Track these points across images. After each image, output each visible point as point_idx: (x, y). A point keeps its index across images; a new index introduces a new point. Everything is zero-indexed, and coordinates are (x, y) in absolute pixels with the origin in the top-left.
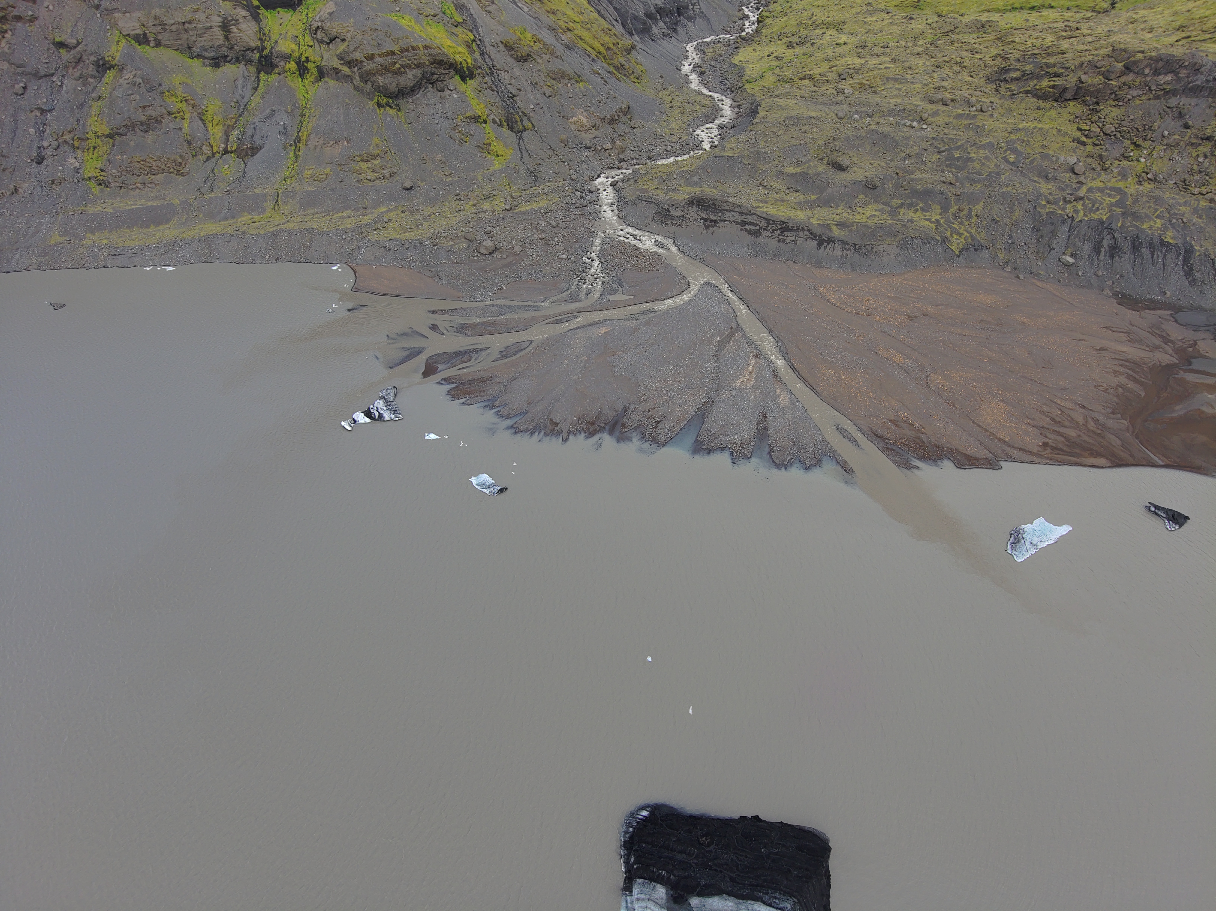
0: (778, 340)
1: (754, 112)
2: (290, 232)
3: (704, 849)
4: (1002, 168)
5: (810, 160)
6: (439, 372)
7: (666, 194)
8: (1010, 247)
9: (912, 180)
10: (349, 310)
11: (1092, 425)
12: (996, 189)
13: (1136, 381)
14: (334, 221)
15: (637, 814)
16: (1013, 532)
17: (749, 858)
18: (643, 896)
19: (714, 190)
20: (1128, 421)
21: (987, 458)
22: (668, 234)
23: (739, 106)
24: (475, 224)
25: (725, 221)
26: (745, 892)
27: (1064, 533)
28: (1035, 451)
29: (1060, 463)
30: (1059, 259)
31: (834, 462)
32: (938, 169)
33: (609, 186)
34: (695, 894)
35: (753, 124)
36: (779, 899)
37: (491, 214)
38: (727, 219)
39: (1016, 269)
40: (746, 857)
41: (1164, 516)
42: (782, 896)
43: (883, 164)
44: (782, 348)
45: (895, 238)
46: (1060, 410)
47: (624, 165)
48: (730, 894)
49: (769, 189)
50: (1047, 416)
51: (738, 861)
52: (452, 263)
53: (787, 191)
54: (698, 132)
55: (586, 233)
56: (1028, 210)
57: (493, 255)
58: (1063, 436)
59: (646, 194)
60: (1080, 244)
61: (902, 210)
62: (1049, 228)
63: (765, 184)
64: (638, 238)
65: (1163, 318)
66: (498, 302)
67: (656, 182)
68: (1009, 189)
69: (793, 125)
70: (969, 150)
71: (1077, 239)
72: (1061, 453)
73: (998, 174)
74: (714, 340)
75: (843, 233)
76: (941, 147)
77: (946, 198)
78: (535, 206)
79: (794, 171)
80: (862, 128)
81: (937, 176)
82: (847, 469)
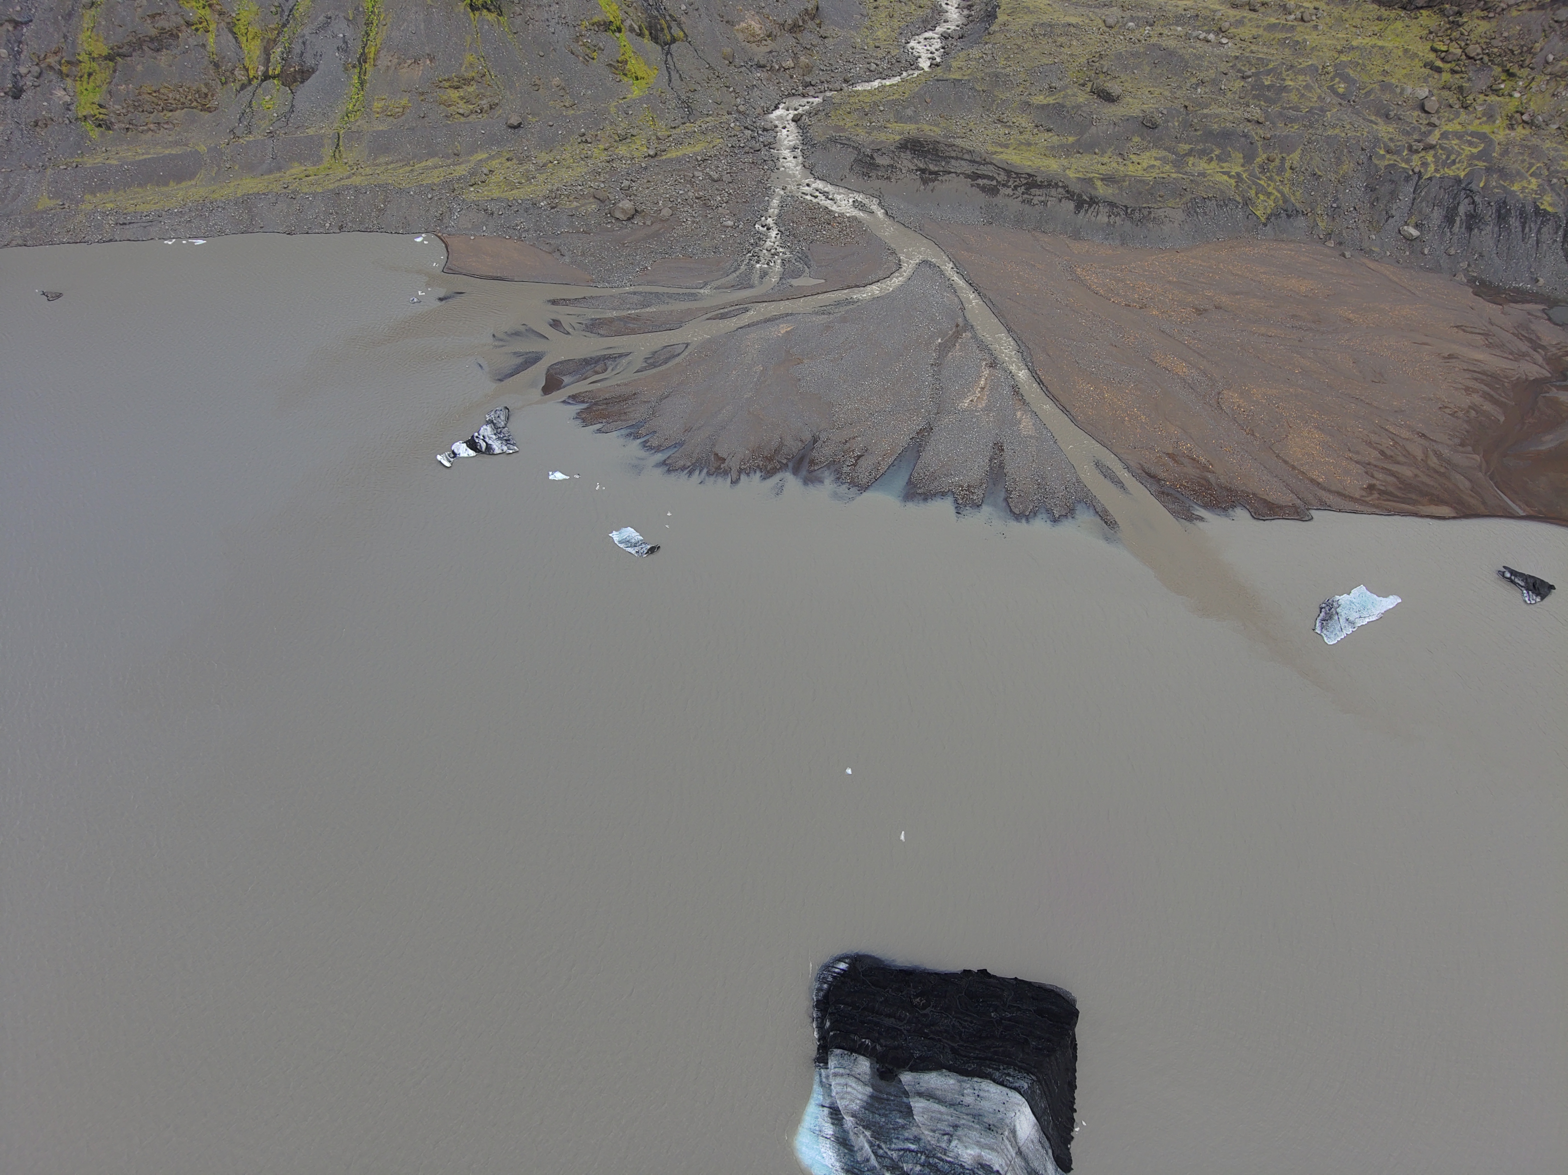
0: (1019, 343)
1: (991, 16)
2: (357, 189)
3: (918, 1012)
4: (1329, 100)
5: (1066, 87)
6: (564, 387)
7: (869, 133)
8: (1334, 212)
9: (1206, 116)
10: (441, 299)
11: (1433, 461)
12: (1319, 132)
13: (1495, 402)
14: (415, 173)
15: (833, 967)
16: (1324, 605)
17: (975, 1024)
18: (841, 1071)
19: (935, 129)
20: (1481, 455)
21: (1294, 506)
22: (871, 191)
23: (969, 7)
24: (607, 176)
25: (950, 173)
26: (971, 1067)
27: (1391, 607)
28: (1357, 496)
29: (1390, 513)
30: (1399, 231)
31: (1092, 511)
32: (1241, 101)
33: (790, 122)
34: (907, 1068)
35: (989, 33)
36: (1013, 1077)
37: (629, 162)
38: (953, 170)
39: (1340, 244)
40: (972, 1023)
41: (1522, 584)
42: (1017, 1072)
43: (1167, 93)
44: (1025, 354)
45: (1180, 199)
46: (1393, 440)
47: (811, 90)
48: (950, 1069)
49: (1010, 126)
50: (1375, 448)
51: (961, 1028)
52: (578, 232)
53: (1035, 131)
54: (913, 43)
55: (760, 190)
56: (1361, 162)
57: (633, 221)
58: (1395, 476)
59: (841, 134)
60: (1428, 210)
61: (1192, 158)
62: (1388, 187)
63: (1005, 120)
64: (830, 197)
65: (1532, 315)
66: (640, 289)
67: (855, 115)
68: (1337, 131)
69: (1044, 35)
70: (1284, 74)
71: (1424, 204)
72: (1391, 498)
73: (1322, 110)
74: (933, 342)
75: (1110, 191)
76: (1247, 70)
77: (1252, 143)
78: (688, 150)
79: (1045, 102)
80: (1139, 41)
81: (1240, 112)
82: (1108, 521)
